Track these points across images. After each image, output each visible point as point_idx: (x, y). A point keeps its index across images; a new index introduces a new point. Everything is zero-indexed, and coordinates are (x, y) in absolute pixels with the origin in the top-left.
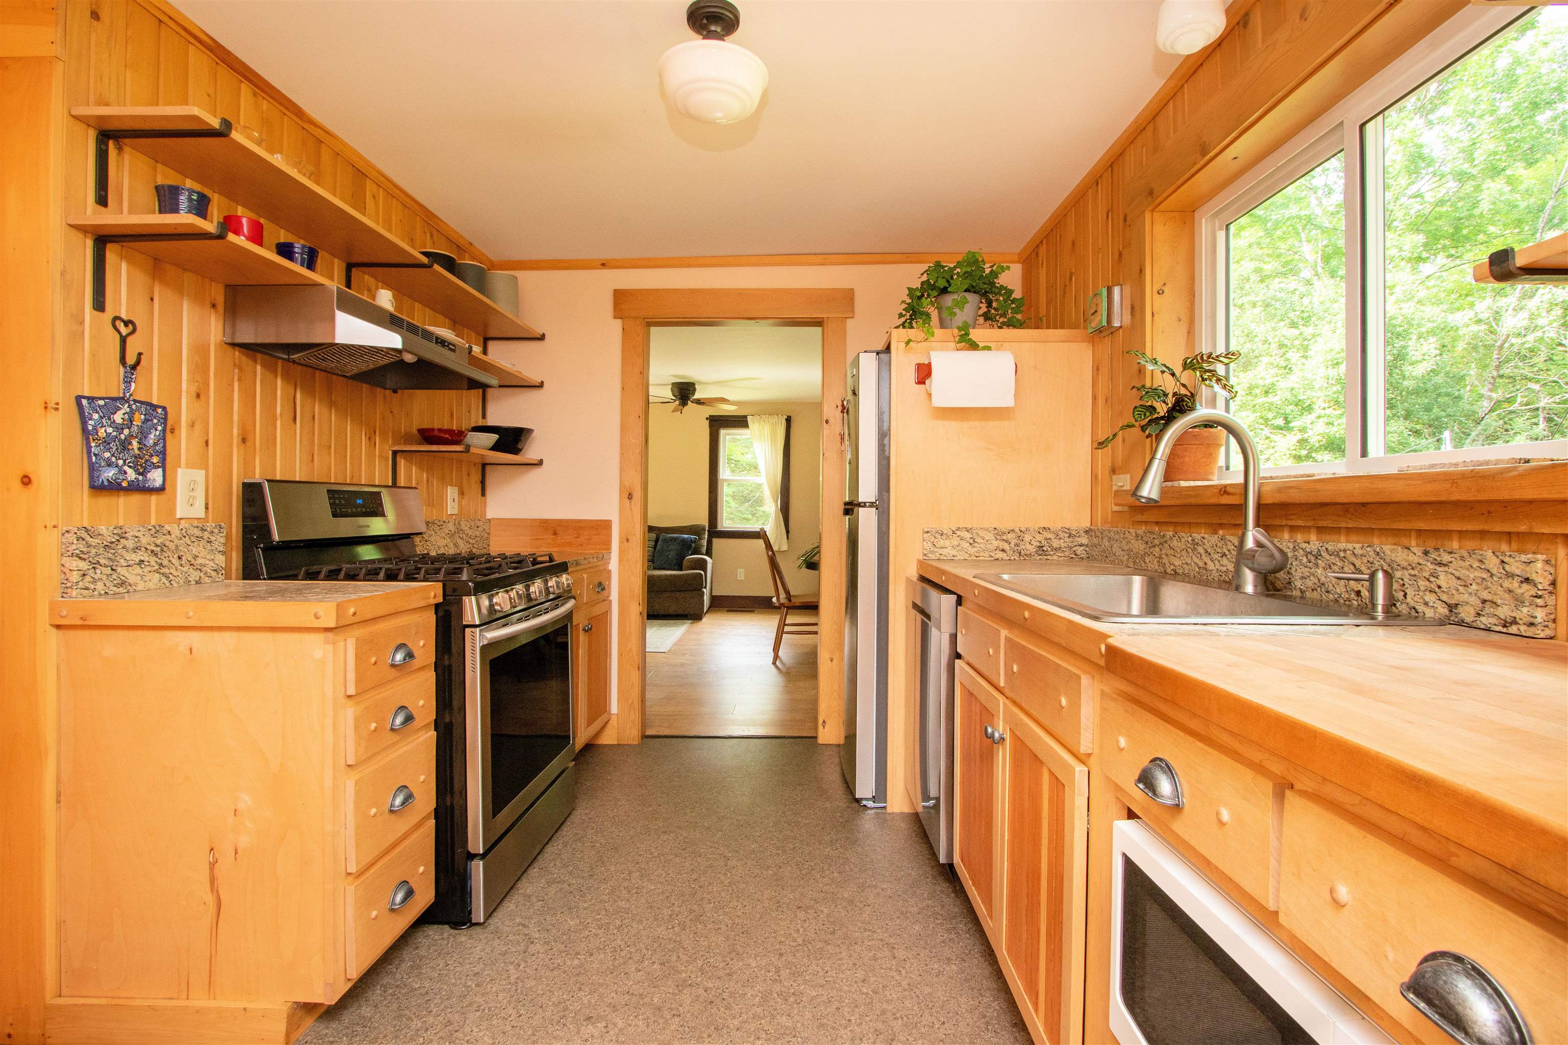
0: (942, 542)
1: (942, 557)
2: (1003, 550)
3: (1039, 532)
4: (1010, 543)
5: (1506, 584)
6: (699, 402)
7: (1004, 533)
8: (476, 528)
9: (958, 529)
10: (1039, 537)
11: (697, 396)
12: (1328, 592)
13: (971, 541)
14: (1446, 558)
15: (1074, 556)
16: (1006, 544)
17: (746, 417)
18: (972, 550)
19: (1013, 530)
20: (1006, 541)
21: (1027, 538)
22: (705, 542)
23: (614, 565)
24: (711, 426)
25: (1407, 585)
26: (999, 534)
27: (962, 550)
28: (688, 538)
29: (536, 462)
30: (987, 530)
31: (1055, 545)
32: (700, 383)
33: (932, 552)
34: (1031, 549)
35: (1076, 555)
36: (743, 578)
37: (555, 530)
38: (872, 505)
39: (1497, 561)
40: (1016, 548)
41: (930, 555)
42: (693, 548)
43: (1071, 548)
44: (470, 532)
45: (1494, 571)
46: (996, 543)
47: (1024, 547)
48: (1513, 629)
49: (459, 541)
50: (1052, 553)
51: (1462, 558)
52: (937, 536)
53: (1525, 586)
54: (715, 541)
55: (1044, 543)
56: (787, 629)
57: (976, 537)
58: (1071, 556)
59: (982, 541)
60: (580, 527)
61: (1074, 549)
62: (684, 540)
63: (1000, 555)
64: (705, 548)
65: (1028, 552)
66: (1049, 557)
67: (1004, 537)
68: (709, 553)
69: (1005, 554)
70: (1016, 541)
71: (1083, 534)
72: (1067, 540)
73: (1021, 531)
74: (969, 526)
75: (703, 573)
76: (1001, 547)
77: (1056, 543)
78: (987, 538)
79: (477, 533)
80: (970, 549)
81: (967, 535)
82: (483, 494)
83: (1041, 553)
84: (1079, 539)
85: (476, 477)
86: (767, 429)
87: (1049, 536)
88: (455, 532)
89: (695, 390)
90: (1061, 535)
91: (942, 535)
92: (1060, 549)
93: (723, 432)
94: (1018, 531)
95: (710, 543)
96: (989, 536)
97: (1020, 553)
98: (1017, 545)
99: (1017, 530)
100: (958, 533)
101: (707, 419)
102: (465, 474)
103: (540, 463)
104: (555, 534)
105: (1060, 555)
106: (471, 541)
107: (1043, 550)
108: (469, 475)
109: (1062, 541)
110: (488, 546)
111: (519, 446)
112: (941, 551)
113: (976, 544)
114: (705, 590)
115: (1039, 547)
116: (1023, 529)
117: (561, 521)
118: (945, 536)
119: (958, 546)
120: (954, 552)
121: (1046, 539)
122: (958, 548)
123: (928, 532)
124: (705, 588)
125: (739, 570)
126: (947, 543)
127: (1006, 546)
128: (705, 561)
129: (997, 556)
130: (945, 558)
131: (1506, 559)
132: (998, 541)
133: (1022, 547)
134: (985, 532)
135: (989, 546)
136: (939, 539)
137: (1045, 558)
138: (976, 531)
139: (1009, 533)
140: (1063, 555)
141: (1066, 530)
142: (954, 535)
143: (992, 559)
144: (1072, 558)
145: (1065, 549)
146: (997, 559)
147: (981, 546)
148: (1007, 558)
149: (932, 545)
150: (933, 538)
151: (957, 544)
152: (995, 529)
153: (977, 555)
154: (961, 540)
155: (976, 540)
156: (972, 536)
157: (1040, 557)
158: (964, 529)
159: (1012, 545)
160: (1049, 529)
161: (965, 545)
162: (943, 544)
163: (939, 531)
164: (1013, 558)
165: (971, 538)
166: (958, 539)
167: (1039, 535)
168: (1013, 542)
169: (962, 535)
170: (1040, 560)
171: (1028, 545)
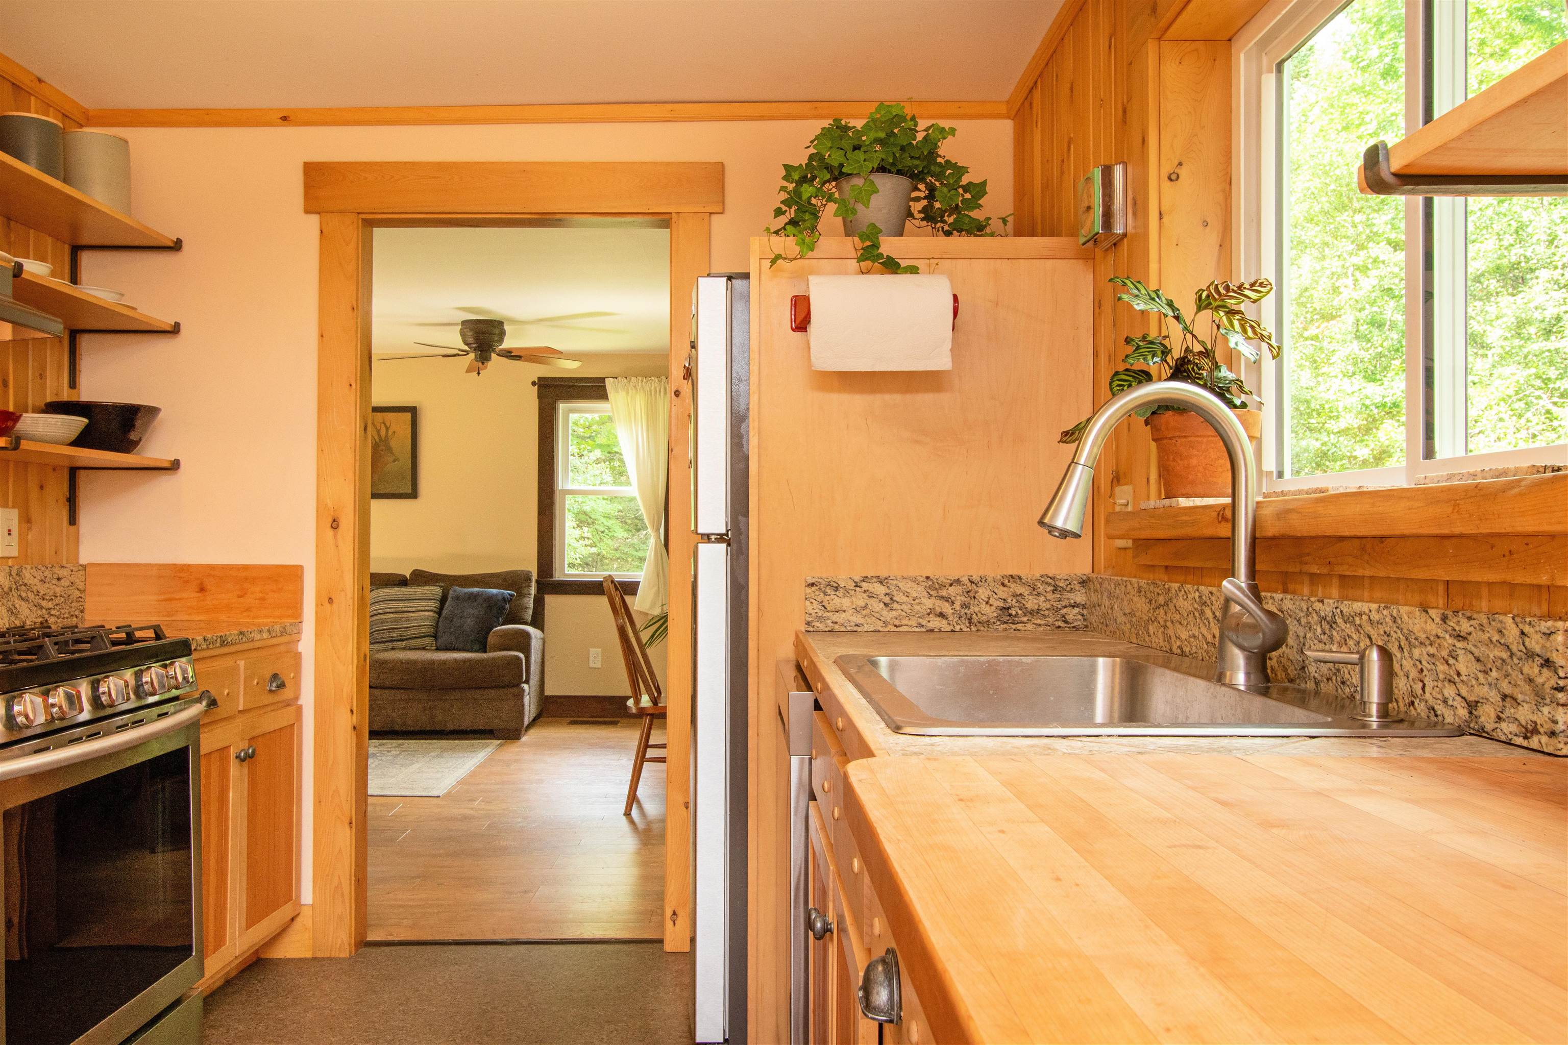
0: (836, 601)
1: (837, 627)
2: (942, 615)
3: (1003, 585)
4: (953, 603)
5: (1527, 669)
6: (509, 354)
7: (942, 586)
8: (55, 582)
9: (865, 579)
10: (1002, 592)
11: (507, 344)
12: (1343, 683)
13: (887, 599)
14: (1465, 626)
15: (1060, 624)
16: (946, 604)
17: (602, 380)
18: (888, 615)
19: (958, 581)
20: (947, 599)
21: (983, 593)
22: (530, 603)
23: (307, 645)
24: (540, 396)
25: (1425, 672)
26: (934, 586)
27: (871, 614)
28: (497, 595)
29: (167, 465)
30: (915, 580)
31: (1029, 606)
32: (513, 321)
33: (820, 619)
34: (990, 612)
35: (1066, 622)
36: (598, 665)
37: (202, 584)
38: (721, 538)
39: (1517, 632)
40: (963, 611)
41: (817, 624)
42: (505, 613)
43: (1057, 610)
44: (43, 590)
45: (1514, 648)
46: (929, 603)
47: (977, 609)
48: (1534, 741)
49: (18, 603)
50: (1025, 619)
51: (1482, 627)
52: (829, 591)
54: (550, 600)
55: (1012, 602)
56: (651, 753)
57: (895, 593)
58: (1057, 624)
59: (905, 599)
60: (246, 579)
61: (1063, 612)
62: (489, 599)
63: (936, 623)
64: (530, 612)
65: (984, 618)
66: (1019, 626)
67: (944, 593)
68: (538, 621)
69: (945, 622)
70: (963, 598)
71: (1078, 587)
72: (1050, 596)
73: (972, 582)
74: (883, 574)
75: (521, 655)
76: (938, 610)
77: (1031, 603)
78: (915, 594)
79: (58, 590)
80: (885, 612)
81: (880, 589)
82: (73, 520)
83: (1006, 618)
84: (1070, 595)
85: (58, 488)
86: (640, 401)
87: (1020, 589)
88: (11, 589)
89: (503, 334)
90: (1041, 588)
91: (837, 589)
92: (1038, 611)
93: (562, 407)
94: (967, 582)
95: (539, 602)
96: (918, 591)
97: (970, 620)
98: (965, 606)
99: (965, 580)
100: (864, 584)
101: (534, 384)
102: (33, 487)
103: (175, 466)
104: (202, 589)
105: (1039, 621)
106: (44, 603)
107: (1010, 615)
108: (42, 487)
109: (1043, 598)
110: (82, 611)
111: (133, 436)
112: (836, 617)
113: (895, 606)
114: (526, 687)
115: (1003, 609)
116: (975, 578)
117: (212, 567)
118: (842, 590)
119: (864, 608)
120: (857, 619)
121: (1015, 595)
122: (864, 612)
123: (812, 585)
124: (527, 682)
125: (593, 651)
126: (846, 602)
127: (947, 608)
128: (527, 636)
129: (931, 625)
130: (843, 629)
131: (1526, 629)
132: (933, 600)
133: (974, 608)
134: (910, 584)
135: (917, 608)
136: (832, 597)
137: (1014, 627)
138: (895, 582)
139: (951, 585)
140: (1043, 622)
141: (1049, 580)
142: (857, 589)
143: (923, 630)
144: (1059, 627)
145: (1046, 613)
146: (932, 630)
147: (904, 607)
148: (949, 628)
149: (820, 607)
150: (822, 595)
151: (863, 604)
152: (928, 578)
153: (897, 622)
154: (870, 597)
155: (895, 598)
156: (888, 591)
157: (1005, 626)
158: (875, 580)
159: (957, 606)
160: (1020, 578)
161: (877, 606)
162: (839, 605)
163: (832, 583)
164: (958, 628)
165: (886, 594)
166: (865, 595)
167: (1002, 588)
168: (959, 601)
169: (871, 589)
170: (1005, 630)
171: (983, 605)
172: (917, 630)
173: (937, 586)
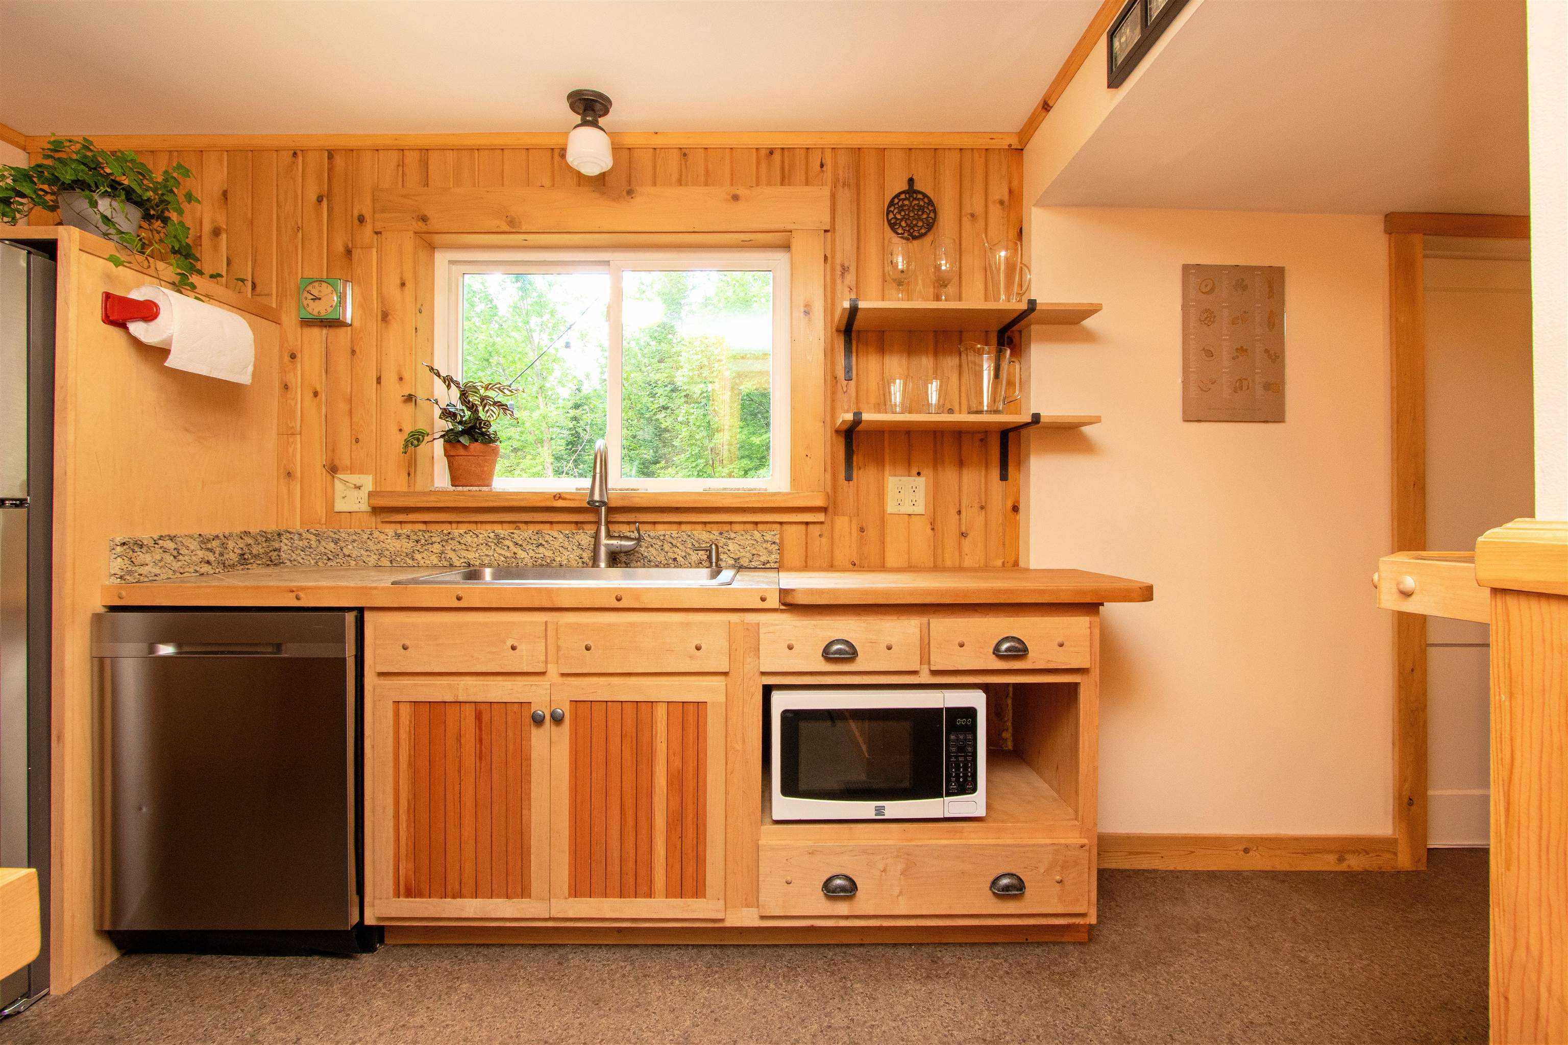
0: (143, 557)
1: (142, 578)
2: (208, 562)
3: (241, 538)
4: (215, 553)
5: (764, 545)
7: (209, 540)
9: (161, 538)
10: (241, 544)
13: (175, 553)
14: (733, 535)
15: (269, 563)
16: (211, 554)
18: (176, 565)
19: (217, 537)
20: (211, 550)
21: (231, 544)
26: (204, 541)
27: (165, 565)
30: (191, 537)
31: (255, 552)
33: (130, 573)
34: (234, 557)
35: (271, 561)
39: (760, 535)
40: (220, 558)
41: (128, 577)
43: (267, 554)
45: (758, 540)
46: (201, 554)
47: (228, 557)
48: (768, 566)
50: (252, 561)
51: (742, 535)
52: (136, 549)
53: (773, 545)
55: (246, 550)
57: (180, 547)
59: (187, 551)
61: (270, 554)
63: (205, 568)
65: (232, 562)
66: (249, 566)
67: (209, 546)
69: (210, 567)
70: (220, 549)
71: (276, 537)
72: (264, 545)
73: (225, 537)
74: (172, 534)
76: (206, 558)
77: (255, 550)
78: (192, 548)
80: (174, 564)
81: (170, 545)
83: (242, 561)
84: (273, 543)
87: (250, 541)
90: (259, 539)
91: (141, 546)
92: (258, 555)
94: (222, 537)
96: (194, 545)
97: (224, 564)
98: (221, 554)
99: (221, 536)
100: (160, 542)
105: (259, 562)
107: (245, 559)
109: (260, 546)
112: (141, 570)
113: (181, 557)
115: (241, 555)
116: (227, 534)
118: (145, 548)
119: (161, 561)
120: (156, 570)
121: (247, 545)
122: (160, 564)
123: (124, 544)
126: (147, 558)
127: (211, 558)
129: (202, 570)
130: (146, 579)
131: (765, 534)
132: (203, 551)
133: (226, 556)
134: (190, 540)
135: (194, 558)
136: (139, 553)
137: (247, 567)
138: (181, 539)
139: (213, 540)
140: (260, 562)
141: (264, 534)
142: (156, 546)
143: (198, 574)
144: (268, 565)
145: (262, 556)
146: (203, 574)
147: (187, 558)
148: (212, 572)
149: (129, 563)
150: (131, 552)
151: (159, 558)
152: (200, 535)
153: (182, 571)
154: (164, 552)
155: (180, 552)
156: (176, 546)
157: (242, 567)
158: (167, 538)
159: (217, 555)
160: (249, 532)
161: (169, 558)
162: (143, 560)
163: (139, 542)
164: (217, 570)
165: (175, 549)
166: (161, 551)
167: (240, 540)
168: (218, 550)
169: (165, 546)
170: (242, 569)
171: (231, 553)
172: (193, 574)
173: (205, 541)
